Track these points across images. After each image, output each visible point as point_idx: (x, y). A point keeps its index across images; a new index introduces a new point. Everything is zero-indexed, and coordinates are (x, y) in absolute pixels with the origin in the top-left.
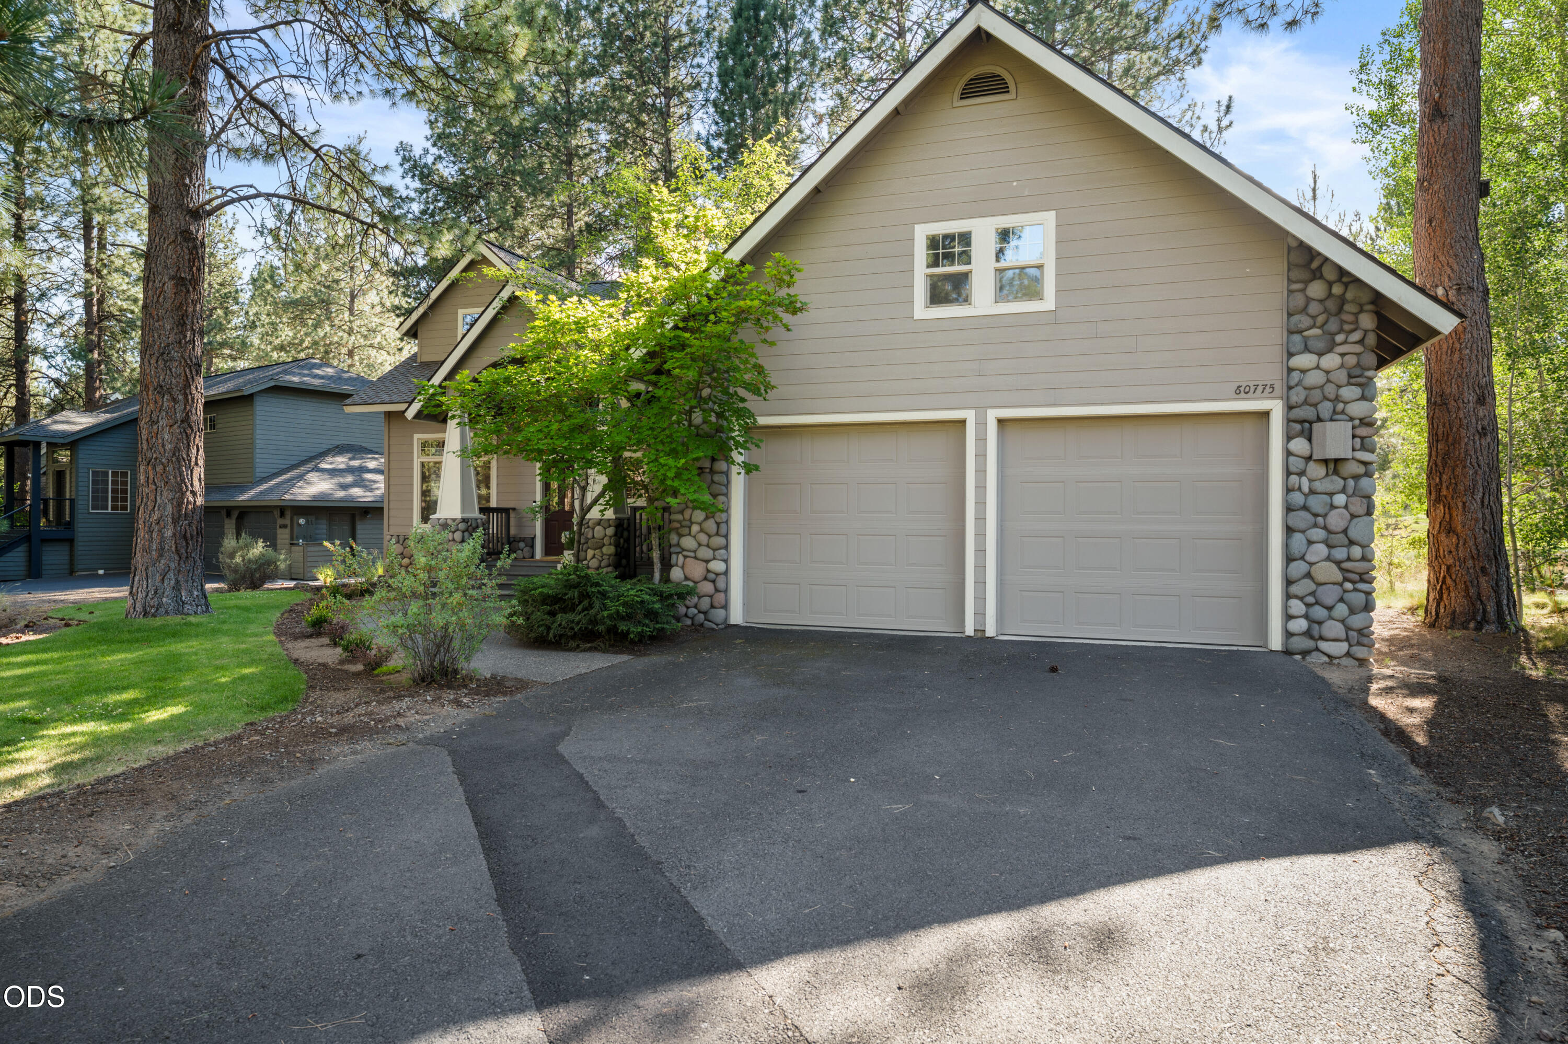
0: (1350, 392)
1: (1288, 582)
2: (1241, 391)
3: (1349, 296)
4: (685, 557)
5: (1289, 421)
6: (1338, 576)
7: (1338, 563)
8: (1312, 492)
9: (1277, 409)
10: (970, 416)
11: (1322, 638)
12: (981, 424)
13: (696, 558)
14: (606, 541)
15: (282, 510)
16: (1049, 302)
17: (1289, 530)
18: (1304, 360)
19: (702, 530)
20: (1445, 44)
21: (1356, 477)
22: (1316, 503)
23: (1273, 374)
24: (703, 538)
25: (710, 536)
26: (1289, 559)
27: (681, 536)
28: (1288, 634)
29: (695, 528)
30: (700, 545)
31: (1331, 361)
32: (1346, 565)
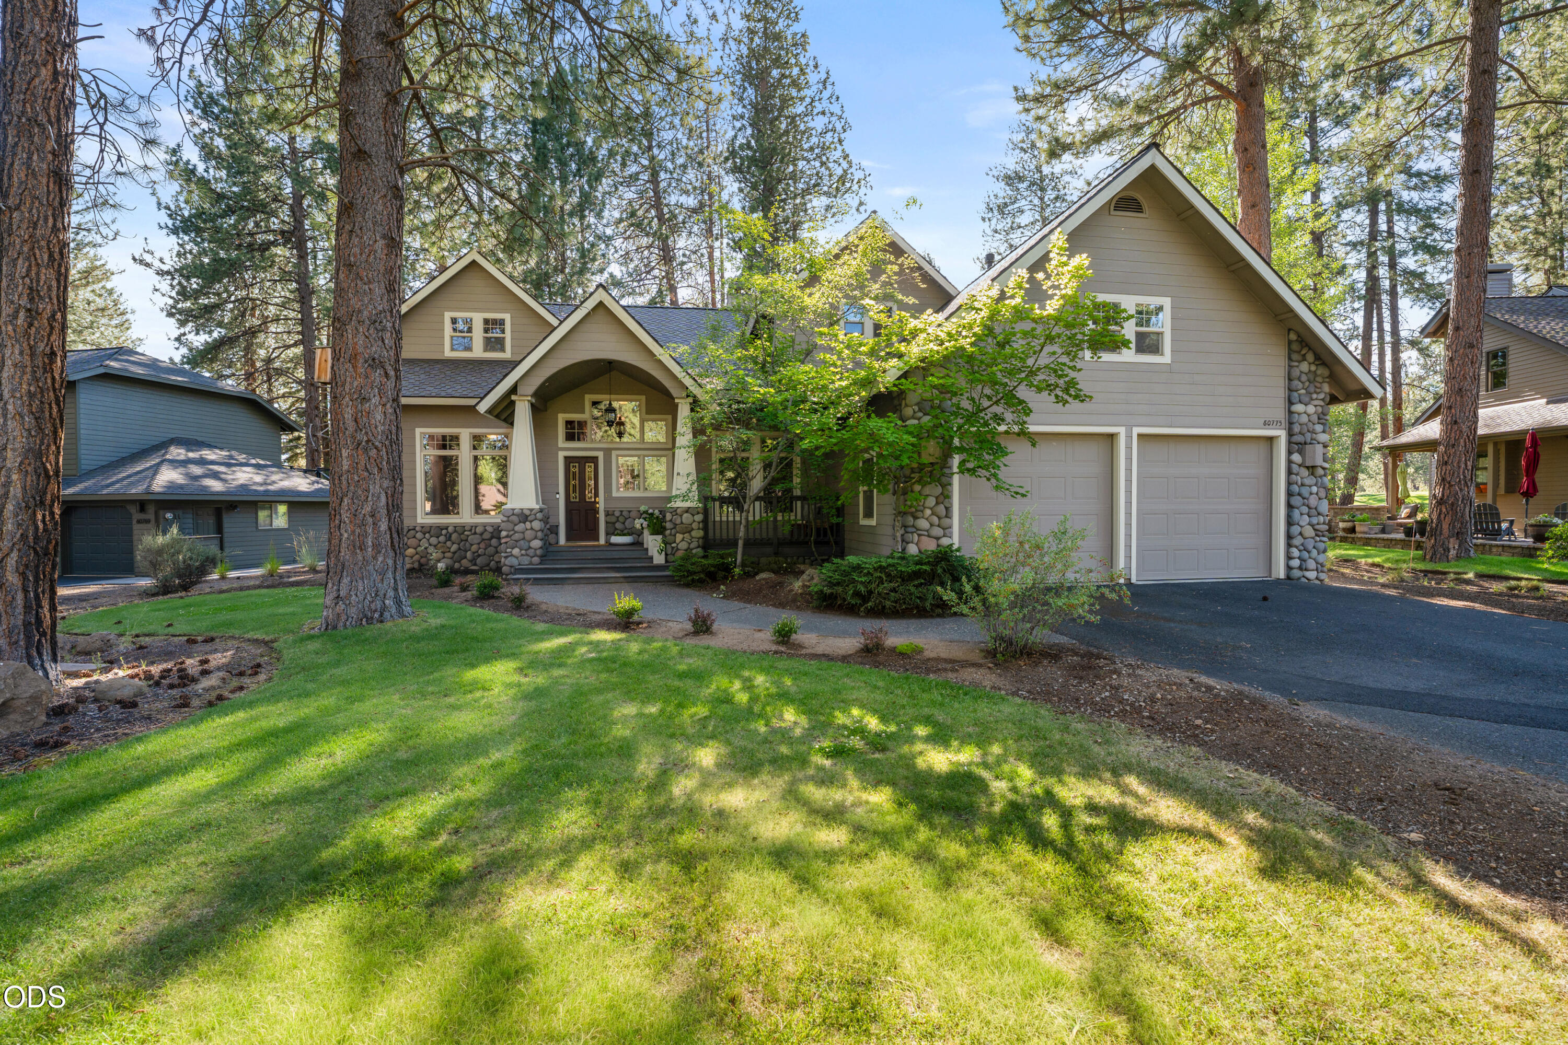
0: (1319, 428)
1: (1289, 537)
2: (1267, 424)
3: (1319, 372)
4: (919, 535)
5: (1290, 443)
6: (1313, 533)
7: (1313, 526)
8: (1302, 485)
9: (1282, 434)
10: (1122, 431)
11: (1306, 570)
12: (1129, 437)
13: (929, 536)
14: (695, 526)
15: (142, 505)
16: (1166, 358)
17: (1290, 506)
18: (1299, 408)
19: (933, 514)
20: (1260, 236)
21: (1321, 477)
22: (1305, 491)
23: (1280, 414)
24: (935, 520)
25: (939, 518)
26: (1290, 523)
27: (915, 518)
28: (1289, 568)
29: (928, 512)
30: (932, 525)
31: (1311, 409)
32: (1317, 527)
